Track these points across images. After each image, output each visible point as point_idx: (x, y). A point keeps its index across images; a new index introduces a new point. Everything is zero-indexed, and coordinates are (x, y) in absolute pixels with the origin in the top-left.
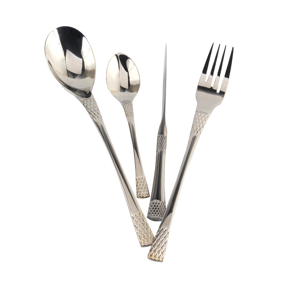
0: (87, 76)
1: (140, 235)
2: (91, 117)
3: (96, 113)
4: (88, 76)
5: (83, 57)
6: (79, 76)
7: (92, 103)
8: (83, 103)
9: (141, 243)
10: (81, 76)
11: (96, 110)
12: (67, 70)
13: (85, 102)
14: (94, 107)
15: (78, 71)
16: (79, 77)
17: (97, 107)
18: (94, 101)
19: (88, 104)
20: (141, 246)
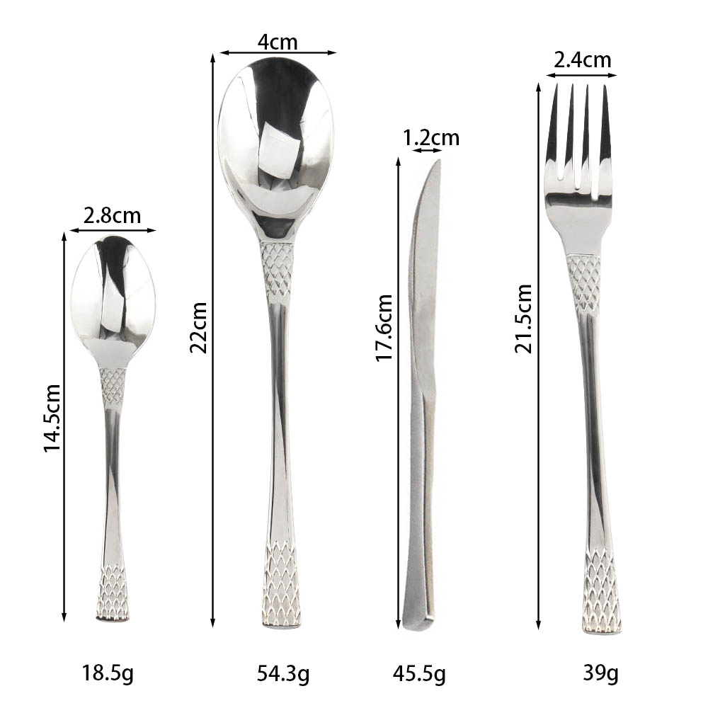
3: (281, 282)
4: (304, 185)
6: (281, 183)
8: (263, 249)
11: (285, 274)
13: (270, 248)
14: (283, 267)
16: (282, 186)
18: (290, 251)
20: (263, 623)
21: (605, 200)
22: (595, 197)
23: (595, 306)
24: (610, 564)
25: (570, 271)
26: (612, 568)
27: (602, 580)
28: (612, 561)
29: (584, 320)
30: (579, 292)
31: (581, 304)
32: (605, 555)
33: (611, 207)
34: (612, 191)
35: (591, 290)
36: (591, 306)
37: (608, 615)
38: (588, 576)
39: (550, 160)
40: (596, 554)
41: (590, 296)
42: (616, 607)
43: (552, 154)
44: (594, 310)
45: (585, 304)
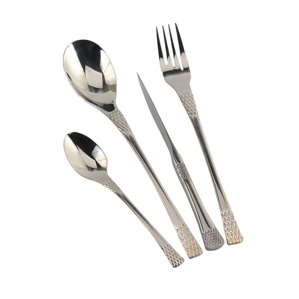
0: (109, 89)
1: (186, 247)
2: (119, 130)
3: (125, 126)
5: (103, 71)
7: (118, 116)
8: (109, 116)
9: (188, 255)
10: (104, 90)
11: (124, 123)
12: (88, 85)
14: (122, 120)
15: (100, 85)
16: (101, 91)
17: (125, 120)
18: (120, 113)
19: (115, 117)
20: (189, 258)
21: (187, 70)
22: (182, 69)
23: (196, 113)
24: (231, 215)
25: (182, 101)
26: (233, 217)
27: (230, 223)
28: (232, 214)
29: (194, 120)
30: (188, 109)
31: (191, 113)
32: (228, 212)
33: (190, 72)
34: (188, 65)
35: (193, 107)
36: (195, 113)
37: (236, 236)
38: (224, 222)
39: (161, 58)
40: (225, 212)
41: (193, 110)
42: (238, 231)
43: (161, 55)
44: (196, 115)
45: (192, 113)
